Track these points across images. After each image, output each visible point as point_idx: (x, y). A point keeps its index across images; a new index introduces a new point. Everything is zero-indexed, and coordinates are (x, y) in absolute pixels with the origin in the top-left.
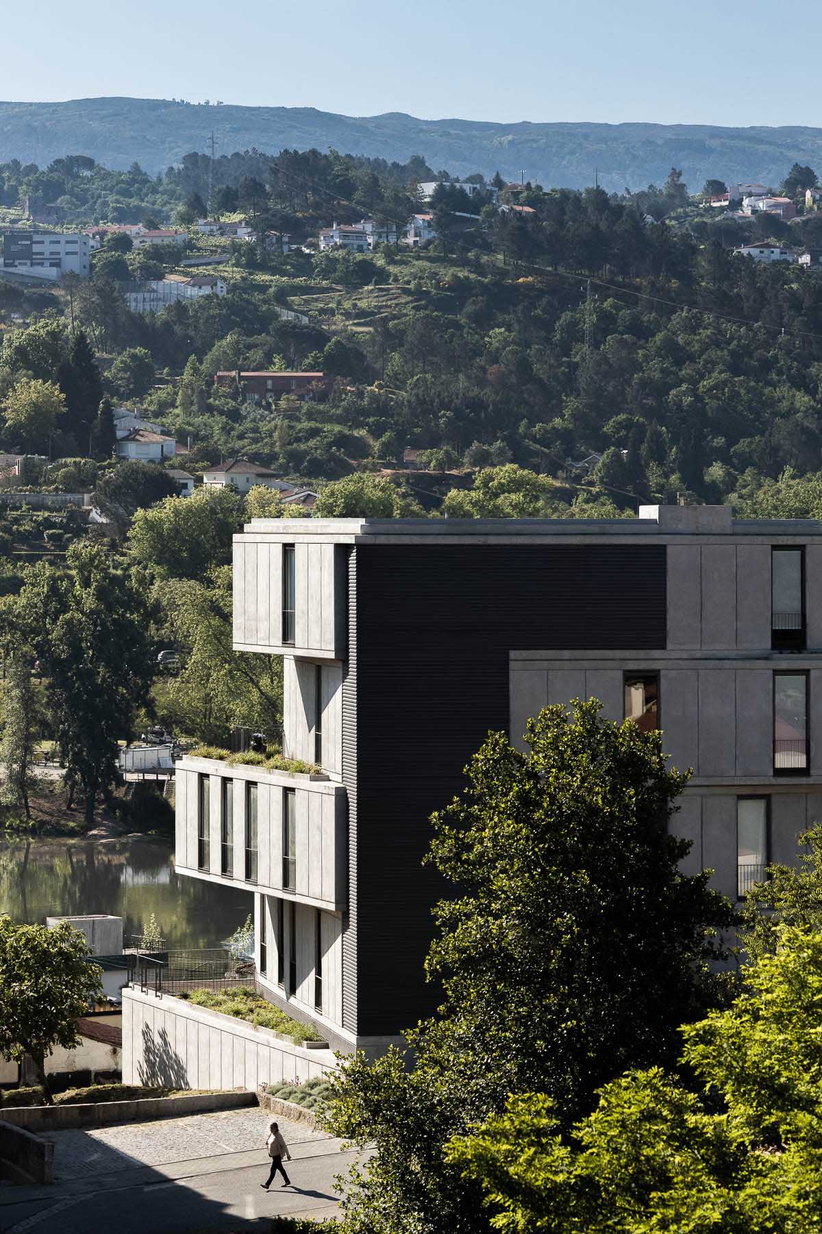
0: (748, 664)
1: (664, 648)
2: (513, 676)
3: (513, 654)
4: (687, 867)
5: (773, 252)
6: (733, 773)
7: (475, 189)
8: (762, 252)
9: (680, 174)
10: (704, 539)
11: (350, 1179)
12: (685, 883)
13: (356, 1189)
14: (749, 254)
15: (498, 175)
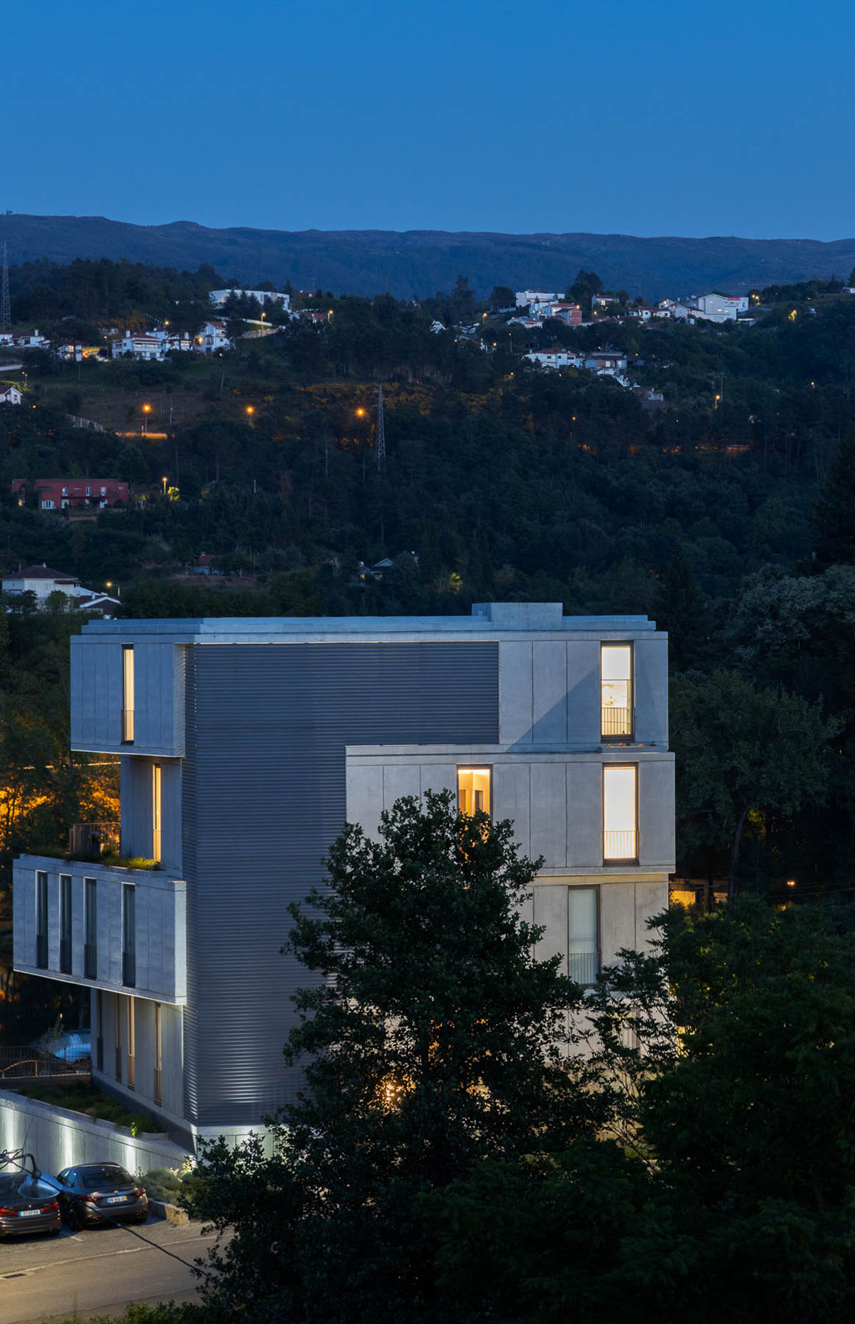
0: (579, 757)
1: (497, 742)
2: (350, 772)
3: (350, 750)
4: (538, 954)
5: (560, 357)
6: (563, 864)
7: (266, 296)
8: (549, 357)
9: (466, 281)
10: (536, 635)
11: (209, 1262)
12: (538, 968)
13: (215, 1273)
14: (537, 359)
15: (288, 282)
